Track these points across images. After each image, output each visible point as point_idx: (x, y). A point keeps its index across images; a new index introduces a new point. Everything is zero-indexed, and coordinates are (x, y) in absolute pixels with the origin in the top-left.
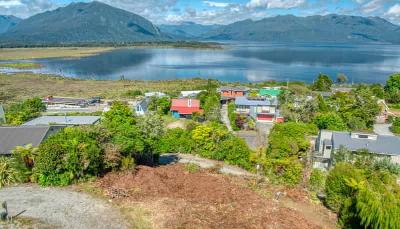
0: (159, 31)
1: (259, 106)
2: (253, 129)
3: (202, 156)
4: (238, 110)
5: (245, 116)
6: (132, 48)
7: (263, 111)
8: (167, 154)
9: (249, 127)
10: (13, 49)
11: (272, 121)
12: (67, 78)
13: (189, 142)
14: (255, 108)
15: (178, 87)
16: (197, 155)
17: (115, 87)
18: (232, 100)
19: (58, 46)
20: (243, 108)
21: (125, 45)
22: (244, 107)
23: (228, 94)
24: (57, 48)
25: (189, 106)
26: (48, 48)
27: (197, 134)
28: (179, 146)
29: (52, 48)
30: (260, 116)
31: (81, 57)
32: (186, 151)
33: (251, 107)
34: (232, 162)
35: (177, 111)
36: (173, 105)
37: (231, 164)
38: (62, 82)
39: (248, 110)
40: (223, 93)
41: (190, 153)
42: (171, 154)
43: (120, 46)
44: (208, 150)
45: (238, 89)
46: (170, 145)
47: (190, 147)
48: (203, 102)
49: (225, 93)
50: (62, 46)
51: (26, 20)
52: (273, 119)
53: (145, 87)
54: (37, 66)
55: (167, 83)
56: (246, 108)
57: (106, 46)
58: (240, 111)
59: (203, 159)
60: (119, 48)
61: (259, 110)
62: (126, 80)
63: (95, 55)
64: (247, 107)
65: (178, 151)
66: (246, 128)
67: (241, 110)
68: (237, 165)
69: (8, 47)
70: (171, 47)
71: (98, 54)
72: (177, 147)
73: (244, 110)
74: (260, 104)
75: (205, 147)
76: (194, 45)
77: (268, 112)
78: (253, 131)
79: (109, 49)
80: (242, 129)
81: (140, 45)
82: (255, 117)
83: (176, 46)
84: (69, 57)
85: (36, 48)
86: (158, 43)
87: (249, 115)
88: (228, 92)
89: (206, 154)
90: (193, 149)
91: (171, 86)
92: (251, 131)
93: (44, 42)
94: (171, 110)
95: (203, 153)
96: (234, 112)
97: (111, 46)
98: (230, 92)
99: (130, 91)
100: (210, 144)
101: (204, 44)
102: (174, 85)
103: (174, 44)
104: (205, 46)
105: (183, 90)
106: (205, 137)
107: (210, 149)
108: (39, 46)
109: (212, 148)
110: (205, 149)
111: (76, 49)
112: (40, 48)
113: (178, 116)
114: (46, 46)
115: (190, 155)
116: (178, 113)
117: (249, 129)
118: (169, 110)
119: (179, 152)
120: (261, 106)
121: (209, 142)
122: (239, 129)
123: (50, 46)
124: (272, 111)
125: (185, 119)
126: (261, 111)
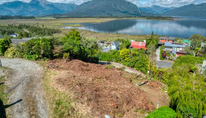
1: (178, 47)
2: (172, 60)
5: (168, 53)
6: (126, 19)
9: (169, 58)
10: (73, 18)
12: (92, 32)
14: (176, 48)
16: (122, 64)
17: (112, 36)
19: (92, 18)
20: (168, 48)
21: (122, 18)
23: (164, 41)
24: (91, 18)
25: (140, 45)
26: (87, 18)
29: (89, 18)
30: (178, 53)
31: (101, 22)
32: (117, 61)
33: (173, 48)
35: (133, 47)
37: (136, 70)
38: (90, 33)
39: (171, 50)
40: (161, 40)
43: (120, 18)
45: (170, 38)
47: (119, 59)
50: (93, 18)
51: (79, 5)
53: (127, 37)
54: (81, 26)
57: (113, 18)
59: (124, 66)
60: (119, 19)
61: (178, 50)
62: (119, 34)
63: (107, 21)
64: (171, 47)
66: (168, 59)
67: (167, 49)
68: (140, 71)
69: (71, 18)
71: (109, 21)
72: (113, 59)
73: (169, 49)
74: (179, 46)
75: (125, 60)
76: (158, 18)
78: (172, 61)
79: (114, 19)
80: (165, 59)
81: (129, 18)
82: (175, 53)
83: (148, 18)
84: (95, 22)
85: (82, 18)
86: (139, 17)
87: (171, 52)
89: (125, 63)
91: (140, 37)
92: (171, 61)
93: (86, 15)
94: (130, 47)
96: (163, 50)
97: (116, 18)
99: (119, 39)
102: (142, 37)
106: (125, 54)
108: (83, 18)
109: (128, 61)
111: (99, 19)
112: (84, 18)
114: (86, 18)
115: (118, 63)
117: (169, 59)
119: (114, 62)
121: (127, 57)
122: (163, 58)
123: (88, 18)
126: (179, 51)
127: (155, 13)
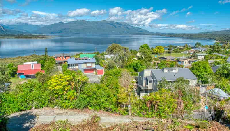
0: (4, 28)
1: (84, 63)
3: (62, 107)
4: (70, 67)
7: (87, 67)
8: (18, 114)
11: (94, 73)
13: (45, 95)
14: (82, 65)
15: (21, 61)
16: (56, 107)
18: (63, 63)
22: (74, 65)
25: (32, 69)
27: (55, 84)
28: (33, 101)
30: (86, 70)
32: (43, 105)
33: (79, 65)
34: (97, 107)
35: (23, 74)
36: (19, 69)
37: (96, 110)
39: (77, 67)
41: (47, 107)
42: (23, 113)
44: (69, 99)
45: (66, 55)
46: (22, 102)
47: (47, 100)
48: (42, 66)
49: (58, 58)
52: (94, 71)
55: (12, 59)
56: (75, 66)
58: (72, 68)
59: (64, 111)
64: (77, 65)
65: (33, 106)
70: (13, 38)
72: (31, 102)
75: (65, 97)
76: (30, 37)
77: (91, 67)
82: (82, 71)
86: (4, 36)
88: (59, 57)
89: (67, 104)
90: (50, 101)
91: (16, 60)
94: (17, 73)
95: (63, 104)
96: (68, 69)
98: (61, 58)
100: (71, 93)
101: (36, 36)
103: (15, 36)
104: (36, 37)
105: (25, 62)
106: (64, 86)
107: (71, 99)
109: (73, 97)
110: (66, 99)
113: (24, 77)
115: (47, 108)
116: (24, 75)
118: (16, 74)
119: (34, 108)
120: (86, 63)
121: (69, 90)
124: (93, 66)
125: (30, 79)
126: (86, 67)
127: (24, 31)
